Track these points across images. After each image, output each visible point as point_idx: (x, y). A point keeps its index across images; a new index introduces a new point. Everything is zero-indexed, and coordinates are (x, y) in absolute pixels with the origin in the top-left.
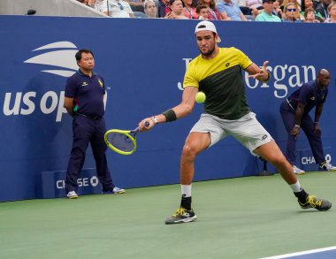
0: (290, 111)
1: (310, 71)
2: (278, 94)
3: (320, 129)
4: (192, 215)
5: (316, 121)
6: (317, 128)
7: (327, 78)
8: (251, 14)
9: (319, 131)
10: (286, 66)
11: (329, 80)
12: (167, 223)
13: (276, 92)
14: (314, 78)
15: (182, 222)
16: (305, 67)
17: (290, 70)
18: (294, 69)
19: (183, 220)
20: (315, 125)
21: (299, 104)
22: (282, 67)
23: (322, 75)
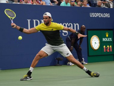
0: (70, 41)
1: (77, 26)
2: (64, 34)
3: (81, 48)
4: (30, 77)
5: (80, 45)
6: (80, 47)
7: (84, 29)
8: (54, 3)
9: (81, 49)
10: (67, 24)
11: (85, 30)
12: (21, 80)
13: (63, 34)
14: (78, 29)
15: (26, 80)
16: (75, 24)
17: (69, 25)
18: (70, 25)
19: (27, 79)
20: (79, 46)
21: (73, 38)
22: (66, 24)
23: (82, 28)
